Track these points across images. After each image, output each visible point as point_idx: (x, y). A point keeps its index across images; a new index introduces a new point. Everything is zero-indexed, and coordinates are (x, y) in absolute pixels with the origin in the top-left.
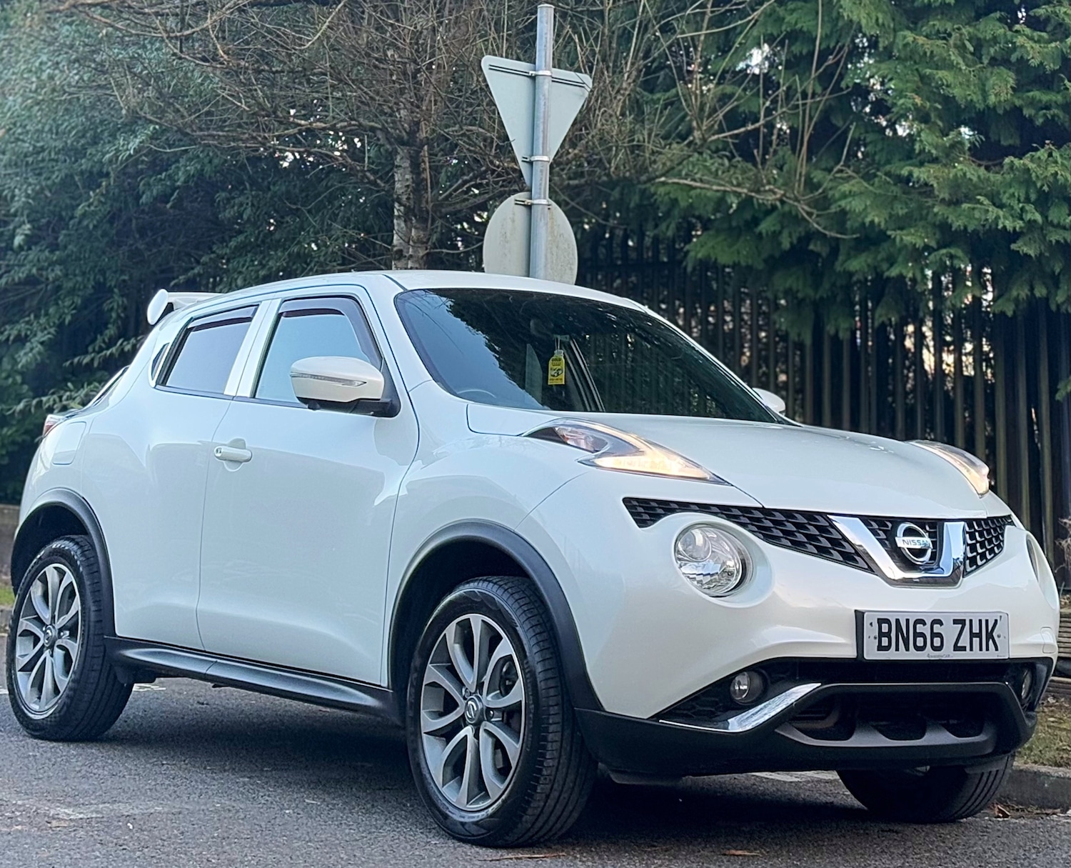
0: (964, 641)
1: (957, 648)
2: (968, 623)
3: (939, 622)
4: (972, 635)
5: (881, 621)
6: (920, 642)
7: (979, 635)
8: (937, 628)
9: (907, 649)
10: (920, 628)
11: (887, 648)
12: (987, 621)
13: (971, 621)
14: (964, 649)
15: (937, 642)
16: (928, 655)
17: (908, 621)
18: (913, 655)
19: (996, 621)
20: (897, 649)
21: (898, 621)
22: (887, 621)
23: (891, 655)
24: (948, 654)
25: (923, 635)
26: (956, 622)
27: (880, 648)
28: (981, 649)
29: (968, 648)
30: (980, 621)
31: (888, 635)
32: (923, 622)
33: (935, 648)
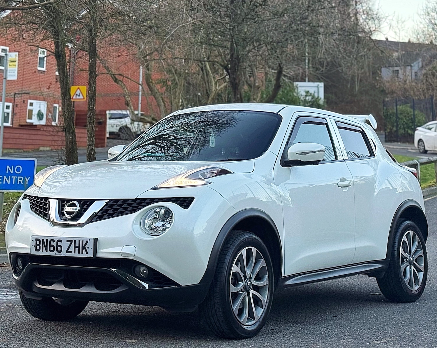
0: (72, 249)
1: (68, 252)
2: (73, 242)
3: (61, 241)
4: (75, 247)
5: (37, 240)
6: (52, 248)
7: (79, 247)
8: (59, 243)
9: (47, 251)
10: (52, 243)
11: (39, 250)
12: (83, 241)
13: (75, 241)
14: (71, 252)
15: (59, 249)
16: (55, 254)
17: (47, 240)
18: (49, 254)
19: (87, 242)
20: (43, 251)
21: (43, 240)
22: (39, 240)
23: (40, 253)
24: (64, 254)
25: (53, 246)
26: (68, 241)
27: (36, 250)
28: (79, 253)
29: (73, 252)
30: (79, 241)
31: (39, 245)
32: (54, 241)
33: (58, 251)
